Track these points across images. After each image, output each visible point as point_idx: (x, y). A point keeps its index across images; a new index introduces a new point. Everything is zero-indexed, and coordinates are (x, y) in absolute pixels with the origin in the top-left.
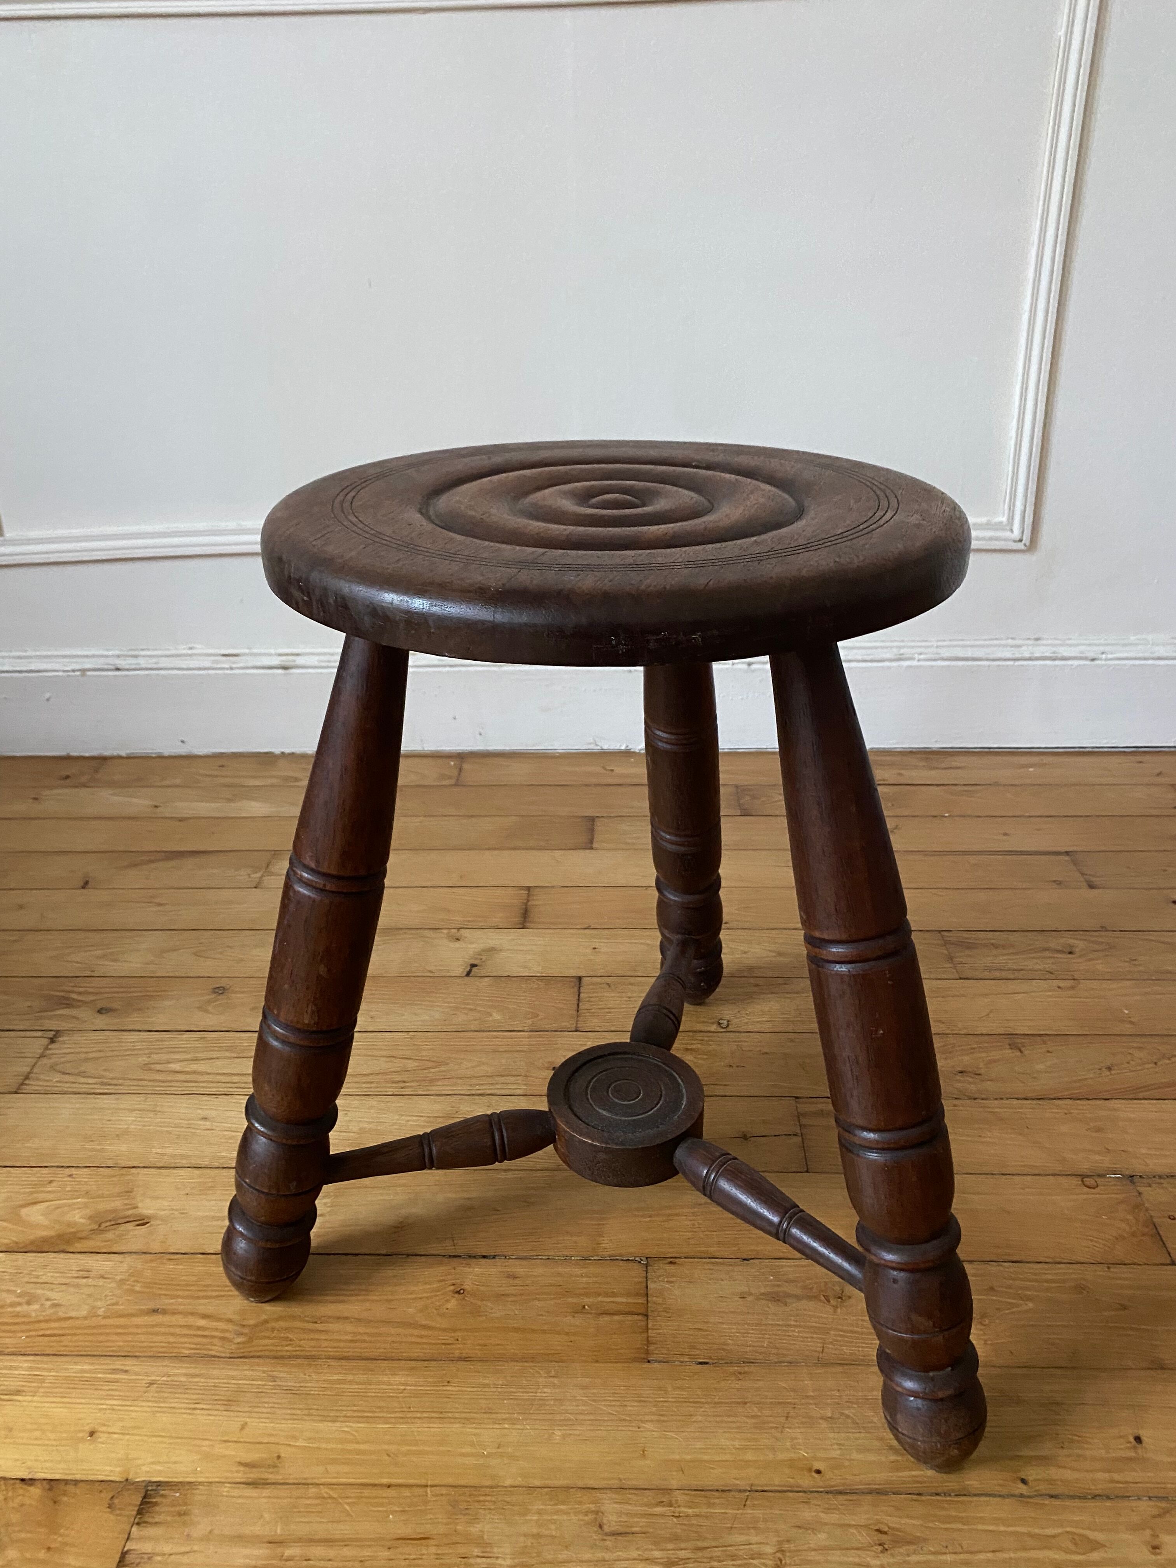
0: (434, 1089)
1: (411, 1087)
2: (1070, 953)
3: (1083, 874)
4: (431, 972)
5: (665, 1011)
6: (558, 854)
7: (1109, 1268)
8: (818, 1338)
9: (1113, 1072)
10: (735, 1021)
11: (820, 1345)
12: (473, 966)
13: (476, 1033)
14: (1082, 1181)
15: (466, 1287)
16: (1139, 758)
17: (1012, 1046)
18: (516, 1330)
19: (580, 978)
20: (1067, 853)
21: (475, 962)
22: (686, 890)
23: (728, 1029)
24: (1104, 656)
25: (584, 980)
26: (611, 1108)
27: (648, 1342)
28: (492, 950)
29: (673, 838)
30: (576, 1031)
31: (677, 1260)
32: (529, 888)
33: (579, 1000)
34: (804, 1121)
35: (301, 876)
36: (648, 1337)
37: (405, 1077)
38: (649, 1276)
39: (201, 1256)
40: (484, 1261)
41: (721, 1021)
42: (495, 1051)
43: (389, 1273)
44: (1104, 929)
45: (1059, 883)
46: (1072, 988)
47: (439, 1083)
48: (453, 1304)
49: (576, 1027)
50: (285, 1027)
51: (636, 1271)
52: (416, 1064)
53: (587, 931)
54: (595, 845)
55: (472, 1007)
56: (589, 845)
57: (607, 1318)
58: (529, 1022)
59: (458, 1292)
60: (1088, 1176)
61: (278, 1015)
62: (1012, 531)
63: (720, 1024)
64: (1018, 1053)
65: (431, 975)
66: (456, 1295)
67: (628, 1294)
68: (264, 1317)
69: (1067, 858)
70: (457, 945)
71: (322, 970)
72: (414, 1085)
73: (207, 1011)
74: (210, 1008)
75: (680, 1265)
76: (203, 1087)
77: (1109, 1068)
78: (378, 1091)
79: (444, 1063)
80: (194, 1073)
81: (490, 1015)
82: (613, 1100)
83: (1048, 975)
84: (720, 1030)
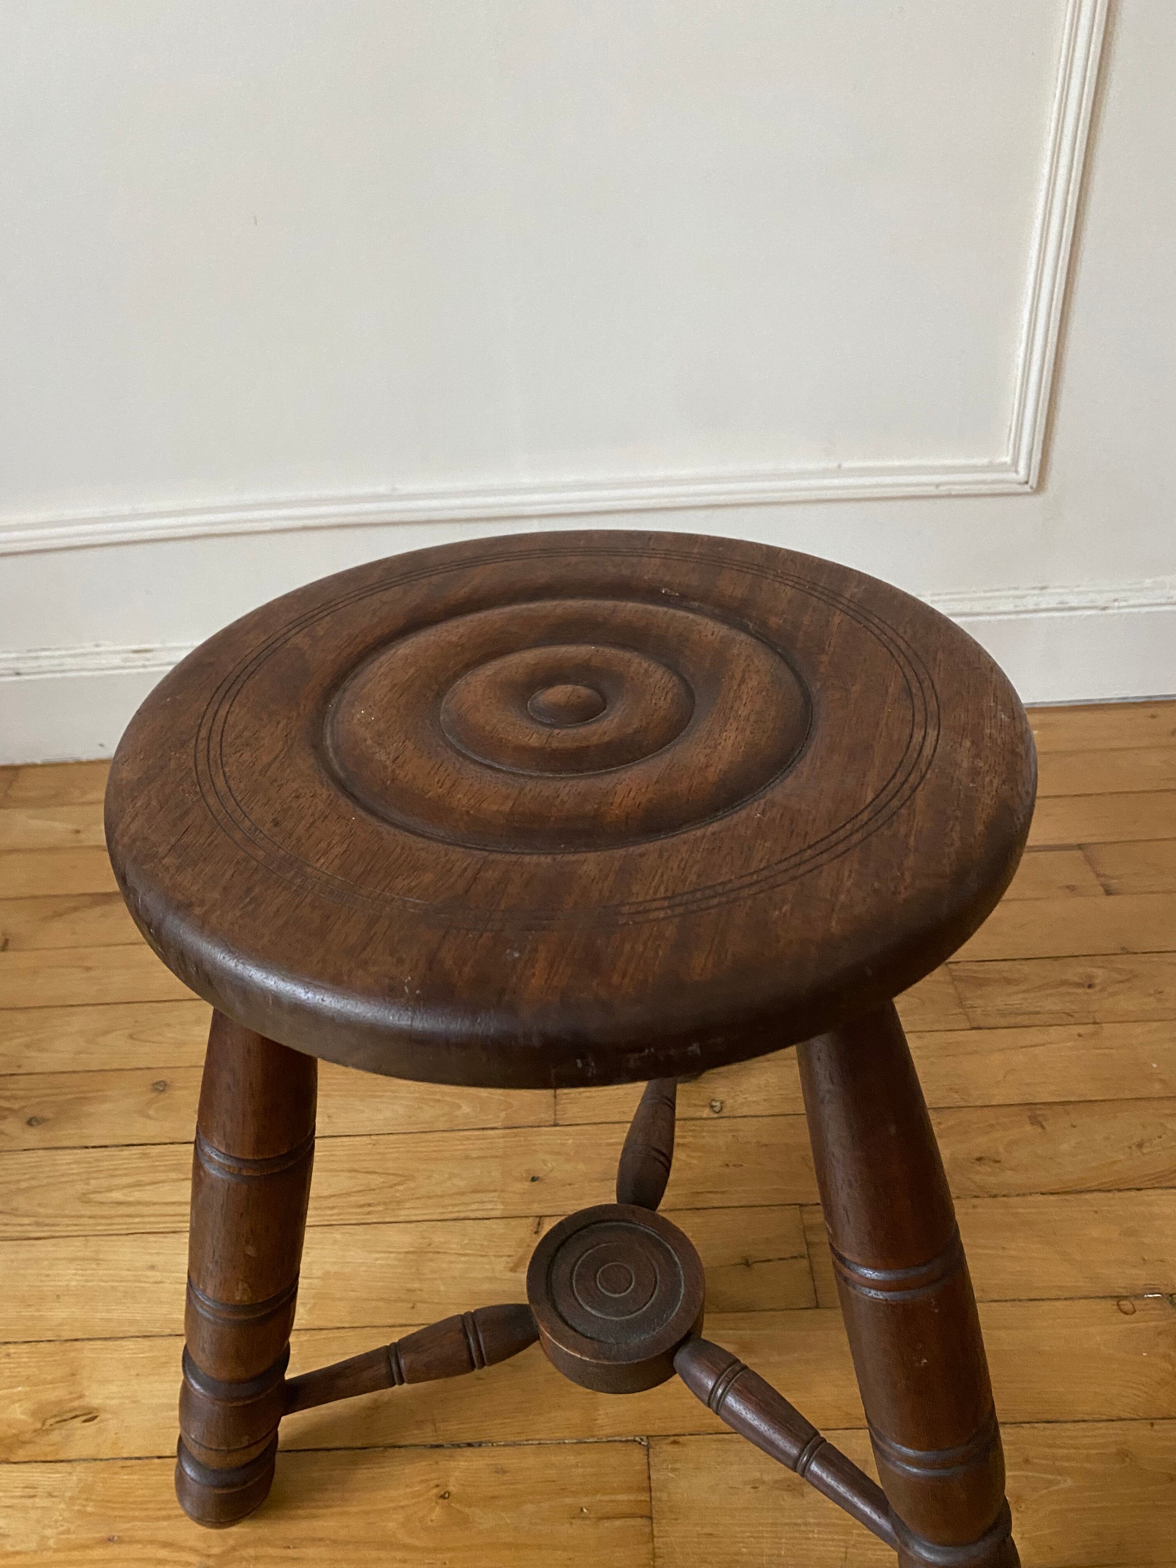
0: (403, 1215)
1: (377, 1212)
2: (1090, 986)
3: (1098, 875)
5: (654, 1153)
7: (1152, 1424)
8: (840, 1540)
9: (1145, 1151)
10: (730, 1102)
11: (843, 1550)
13: (445, 1134)
14: (1118, 1305)
15: (451, 1489)
16: (1152, 711)
17: (1035, 1120)
18: (508, 1546)
20: (1080, 847)
23: (722, 1115)
24: (1116, 604)
26: (600, 1303)
27: (654, 1556)
30: (555, 1125)
31: (681, 1439)
34: (812, 1238)
35: (212, 1158)
36: (654, 1548)
37: (368, 1198)
38: (652, 1463)
39: (157, 1461)
40: (469, 1451)
41: (714, 1104)
42: (467, 1158)
43: (366, 1473)
44: (1126, 951)
45: (1071, 888)
46: (1095, 1034)
47: (407, 1205)
48: (437, 1513)
49: (555, 1119)
50: (216, 1301)
51: (637, 1455)
52: (382, 1180)
55: (438, 1097)
57: (607, 1524)
58: (502, 1115)
59: (443, 1497)
60: (1125, 1298)
62: (1016, 472)
63: (712, 1107)
64: (1040, 1130)
66: (441, 1501)
67: (629, 1490)
68: (231, 1542)
69: (1079, 854)
71: (250, 1250)
72: (380, 1208)
73: (149, 1117)
74: (151, 1112)
75: (684, 1445)
76: (150, 1223)
77: (1140, 1146)
78: (341, 1220)
79: (411, 1178)
80: (139, 1203)
81: (459, 1107)
82: (601, 1292)
83: (1066, 1019)
84: (714, 1115)
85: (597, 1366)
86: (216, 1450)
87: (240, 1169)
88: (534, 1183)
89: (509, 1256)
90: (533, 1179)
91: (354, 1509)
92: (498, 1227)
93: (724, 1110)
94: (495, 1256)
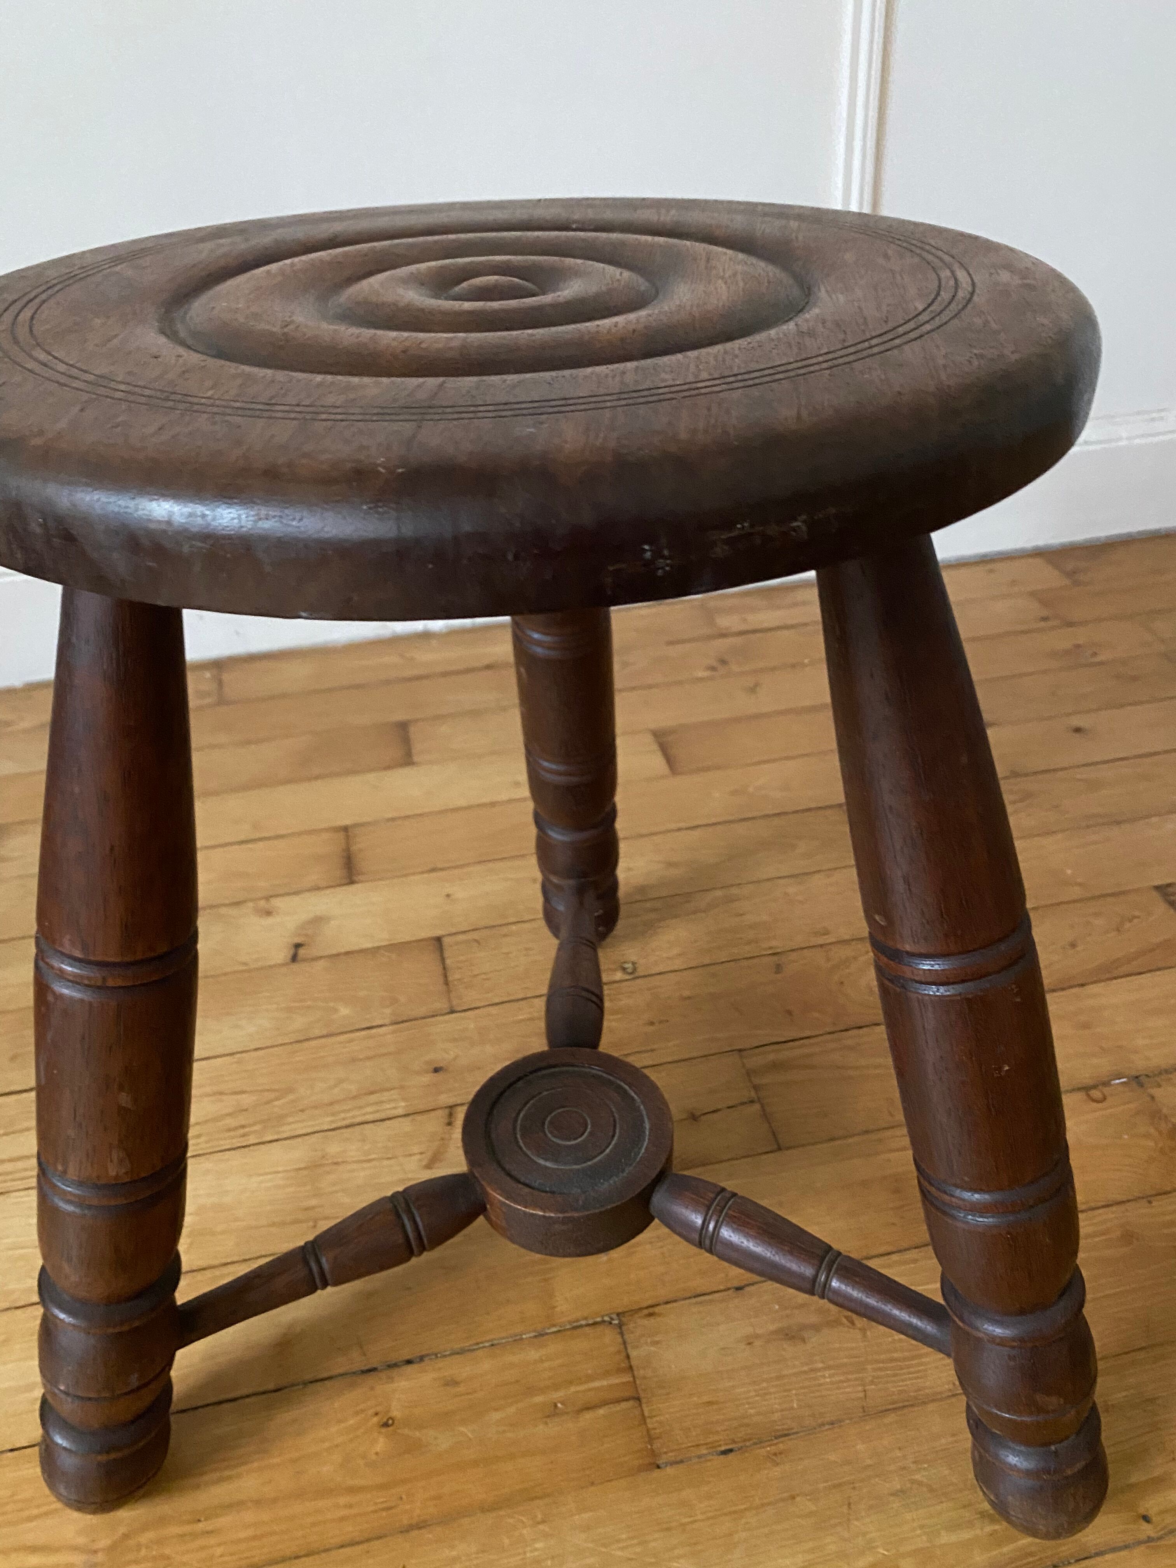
0: (287, 1131)
1: (255, 1132)
4: (245, 964)
5: (584, 994)
6: (371, 777)
7: (1150, 1202)
8: (856, 1379)
9: (1078, 949)
10: (642, 961)
11: (860, 1388)
12: (298, 946)
13: (323, 1040)
14: (1088, 1095)
15: (396, 1413)
16: (988, 567)
18: (475, 1463)
19: (439, 939)
21: (299, 941)
23: (636, 975)
25: (446, 941)
26: (554, 1154)
27: (651, 1439)
28: (318, 921)
29: (561, 768)
30: (452, 1012)
31: (656, 1310)
32: (346, 829)
33: (444, 968)
34: (757, 1081)
35: (61, 970)
36: (648, 1431)
37: (241, 1120)
38: (628, 1340)
40: (409, 1368)
41: (626, 966)
42: (354, 1060)
43: (285, 1416)
47: (290, 1119)
48: (381, 1444)
49: (451, 1007)
50: (80, 1184)
51: (609, 1337)
52: (254, 1098)
53: (434, 875)
54: (416, 759)
55: (309, 1004)
56: (407, 760)
57: (588, 1416)
58: (388, 1011)
59: (386, 1425)
60: (1095, 1087)
61: (65, 1172)
63: (624, 969)
65: (244, 968)
66: (384, 1430)
67: (607, 1374)
68: (122, 1530)
70: (270, 921)
71: (124, 1099)
72: (257, 1128)
75: (660, 1315)
78: (212, 1147)
79: (290, 1090)
81: (336, 1010)
82: (553, 1141)
84: (628, 977)
85: (564, 1221)
86: (96, 1400)
87: (104, 979)
88: (436, 1074)
89: (421, 1153)
90: (436, 1070)
91: (276, 1460)
92: (403, 1125)
93: (638, 970)
94: (406, 1156)
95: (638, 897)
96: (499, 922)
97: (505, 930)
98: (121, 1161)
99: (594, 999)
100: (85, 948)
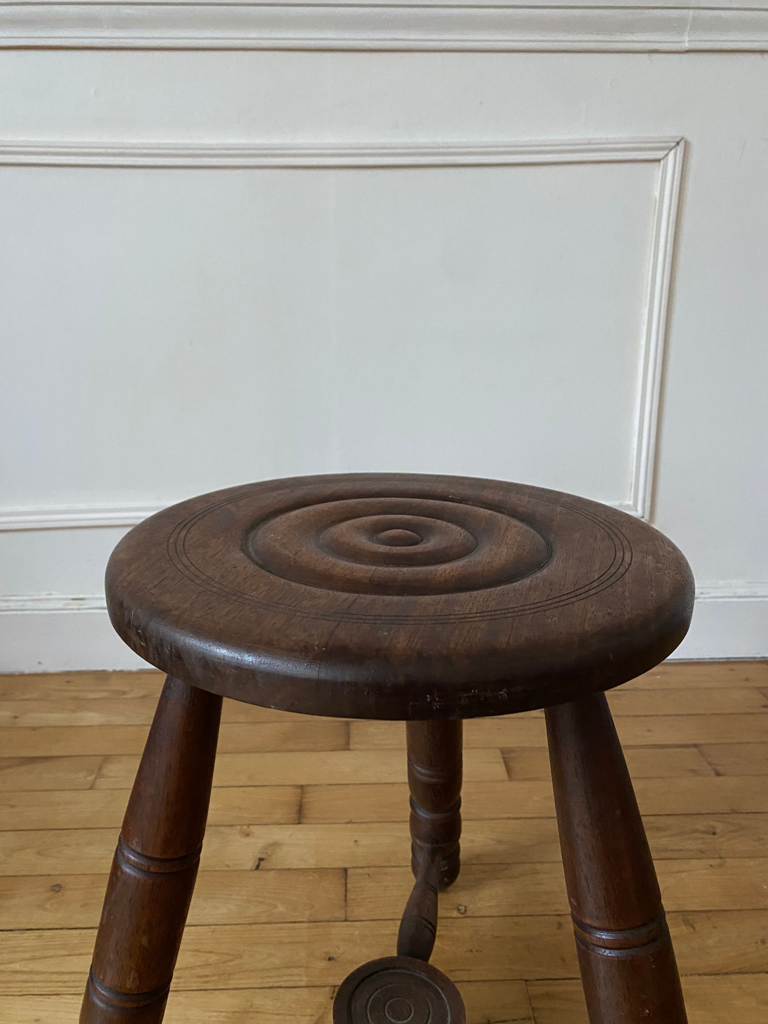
0: (233, 983)
1: (213, 981)
2: (714, 834)
3: (710, 764)
4: (228, 866)
5: (423, 922)
6: (323, 755)
9: (767, 945)
10: (471, 906)
12: (261, 860)
13: (265, 926)
16: (731, 666)
17: (687, 923)
19: (346, 870)
20: (695, 746)
21: (263, 857)
22: (435, 809)
23: (467, 915)
24: (703, 596)
25: (350, 872)
28: (276, 845)
29: (427, 772)
30: (346, 920)
32: (302, 787)
33: (346, 891)
34: (535, 1004)
35: (128, 858)
37: (207, 971)
41: (460, 908)
42: (281, 943)
44: (734, 812)
45: (693, 771)
46: (721, 866)
47: (236, 977)
49: (346, 917)
50: (110, 989)
52: (217, 958)
53: (349, 825)
54: (351, 746)
55: (261, 899)
56: (346, 747)
58: (307, 913)
61: (103, 980)
62: (636, 510)
63: (459, 910)
64: (692, 930)
65: (227, 869)
69: (695, 750)
70: (248, 840)
71: (144, 941)
72: (215, 978)
73: (45, 909)
74: (48, 906)
76: (38, 987)
77: (763, 942)
78: (185, 987)
79: (239, 956)
80: (31, 972)
81: (276, 907)
82: (389, 1019)
83: (701, 854)
84: (459, 915)
87: (149, 867)
88: (330, 962)
89: (312, 1016)
90: (330, 959)
92: (304, 994)
93: (468, 912)
94: (302, 1015)
95: (475, 862)
96: (384, 865)
97: (388, 870)
98: (134, 978)
99: (430, 927)
100: (143, 847)
